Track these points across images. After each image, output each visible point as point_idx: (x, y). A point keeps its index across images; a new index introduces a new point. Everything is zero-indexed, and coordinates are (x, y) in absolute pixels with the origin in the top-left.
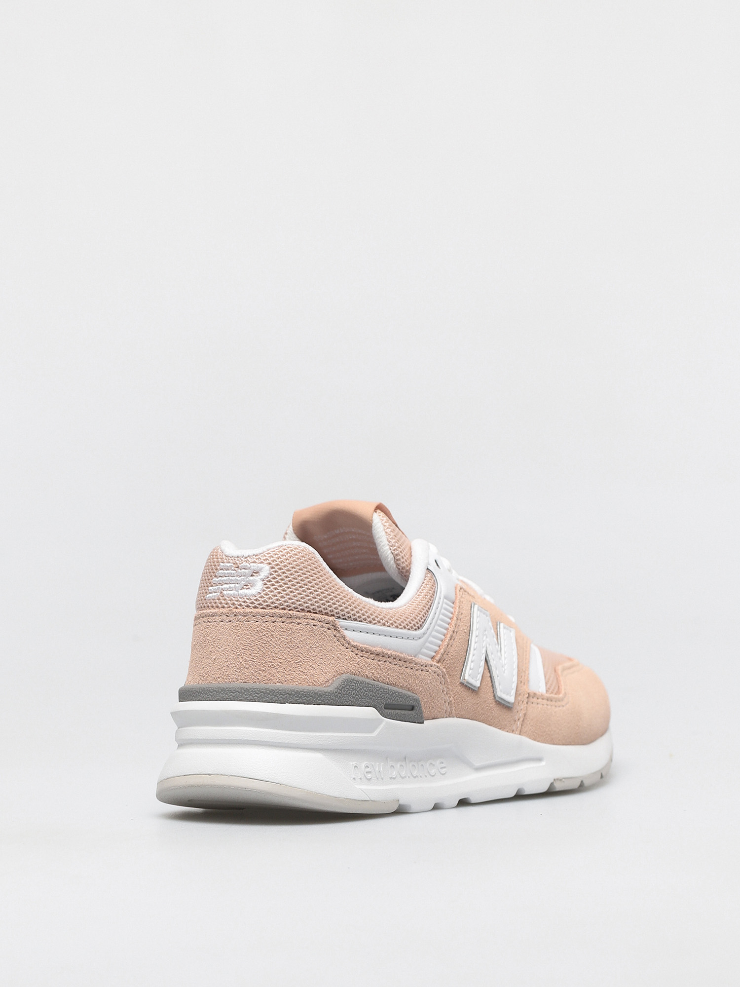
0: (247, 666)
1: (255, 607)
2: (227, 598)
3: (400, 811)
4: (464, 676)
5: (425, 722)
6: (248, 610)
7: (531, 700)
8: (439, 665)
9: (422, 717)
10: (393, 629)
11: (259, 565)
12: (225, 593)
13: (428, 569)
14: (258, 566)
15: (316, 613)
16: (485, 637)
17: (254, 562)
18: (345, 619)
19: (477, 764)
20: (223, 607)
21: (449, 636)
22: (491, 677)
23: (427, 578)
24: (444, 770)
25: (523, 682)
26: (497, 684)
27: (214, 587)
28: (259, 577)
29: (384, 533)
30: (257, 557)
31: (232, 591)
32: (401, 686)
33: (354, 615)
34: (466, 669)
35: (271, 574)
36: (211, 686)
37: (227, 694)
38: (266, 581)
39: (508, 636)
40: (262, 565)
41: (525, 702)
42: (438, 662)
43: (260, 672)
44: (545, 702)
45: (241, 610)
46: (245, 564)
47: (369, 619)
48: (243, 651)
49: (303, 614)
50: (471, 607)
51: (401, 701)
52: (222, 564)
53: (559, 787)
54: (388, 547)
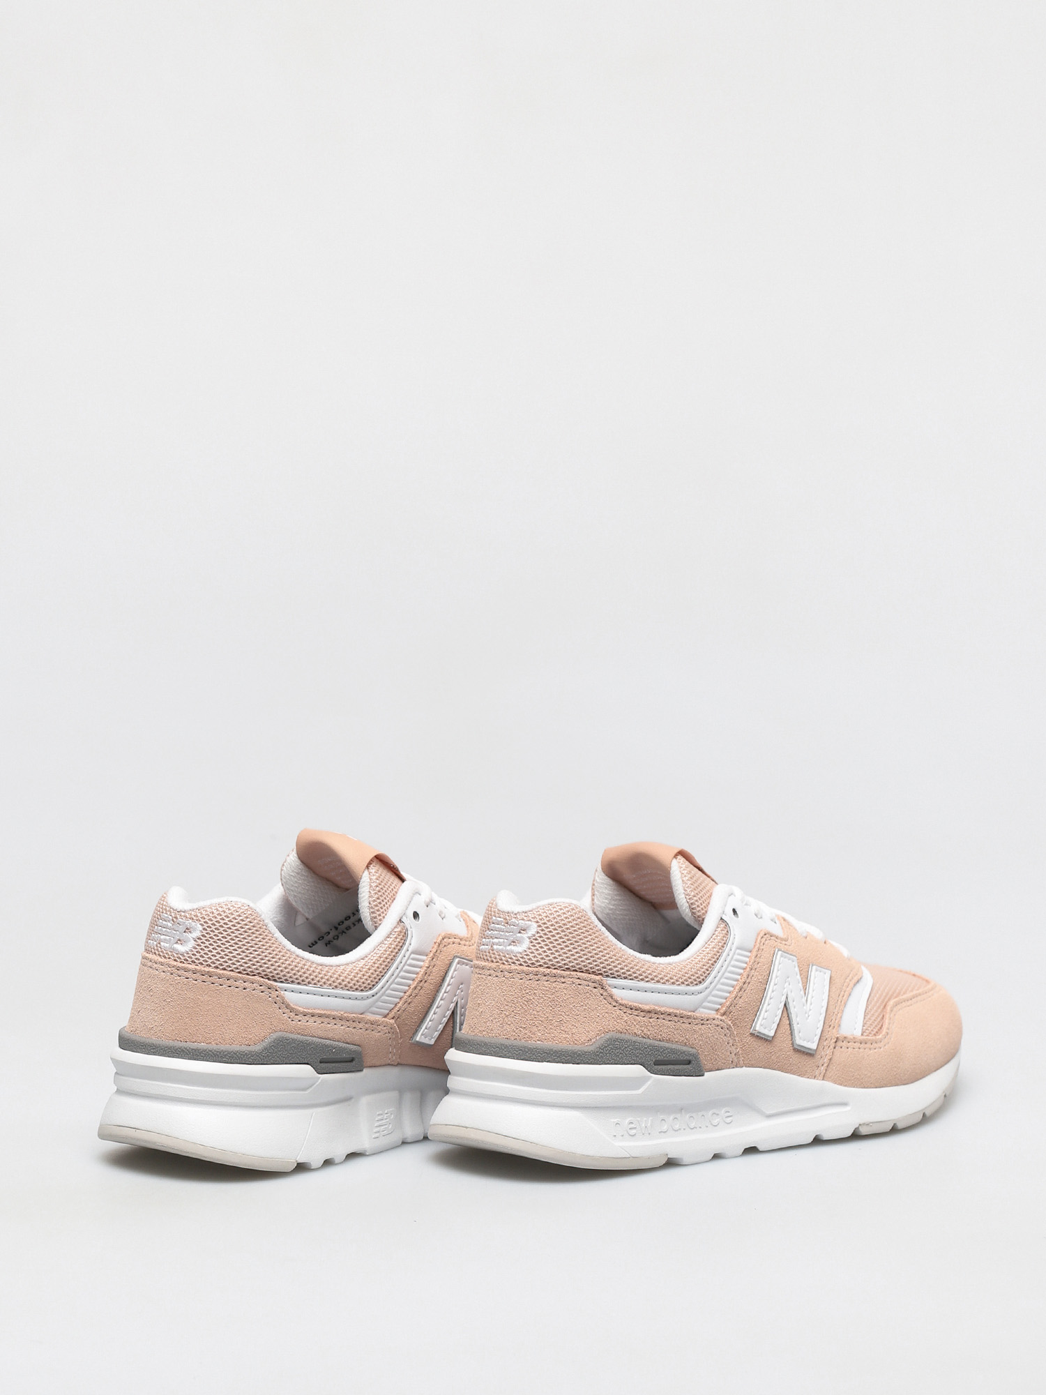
0: (509, 1023)
1: (521, 965)
2: (496, 953)
3: (671, 1163)
4: (755, 1026)
5: (706, 1074)
6: (513, 967)
7: (840, 1044)
8: (723, 1018)
9: (701, 1071)
10: (667, 987)
11: (527, 922)
12: (495, 947)
13: (721, 919)
14: (526, 924)
15: (582, 972)
16: (787, 984)
17: (523, 919)
18: (615, 977)
19: (768, 1112)
20: (492, 961)
21: (738, 988)
22: (790, 1024)
23: (719, 929)
24: (730, 1118)
25: (832, 1026)
26: (796, 1032)
27: (487, 940)
28: (526, 935)
29: (681, 880)
30: (526, 915)
31: (501, 946)
32: (676, 1042)
33: (624, 973)
34: (758, 1019)
35: (538, 932)
36: (476, 1038)
37: (488, 1049)
38: (533, 939)
39: (820, 979)
40: (530, 922)
41: (832, 1047)
42: (724, 1014)
43: (521, 1029)
44: (857, 1045)
45: (507, 967)
46: (514, 920)
47: (641, 977)
48: (506, 1007)
49: (568, 973)
50: (774, 953)
51: (673, 1057)
52: (494, 918)
53: (864, 1131)
54: (683, 896)
